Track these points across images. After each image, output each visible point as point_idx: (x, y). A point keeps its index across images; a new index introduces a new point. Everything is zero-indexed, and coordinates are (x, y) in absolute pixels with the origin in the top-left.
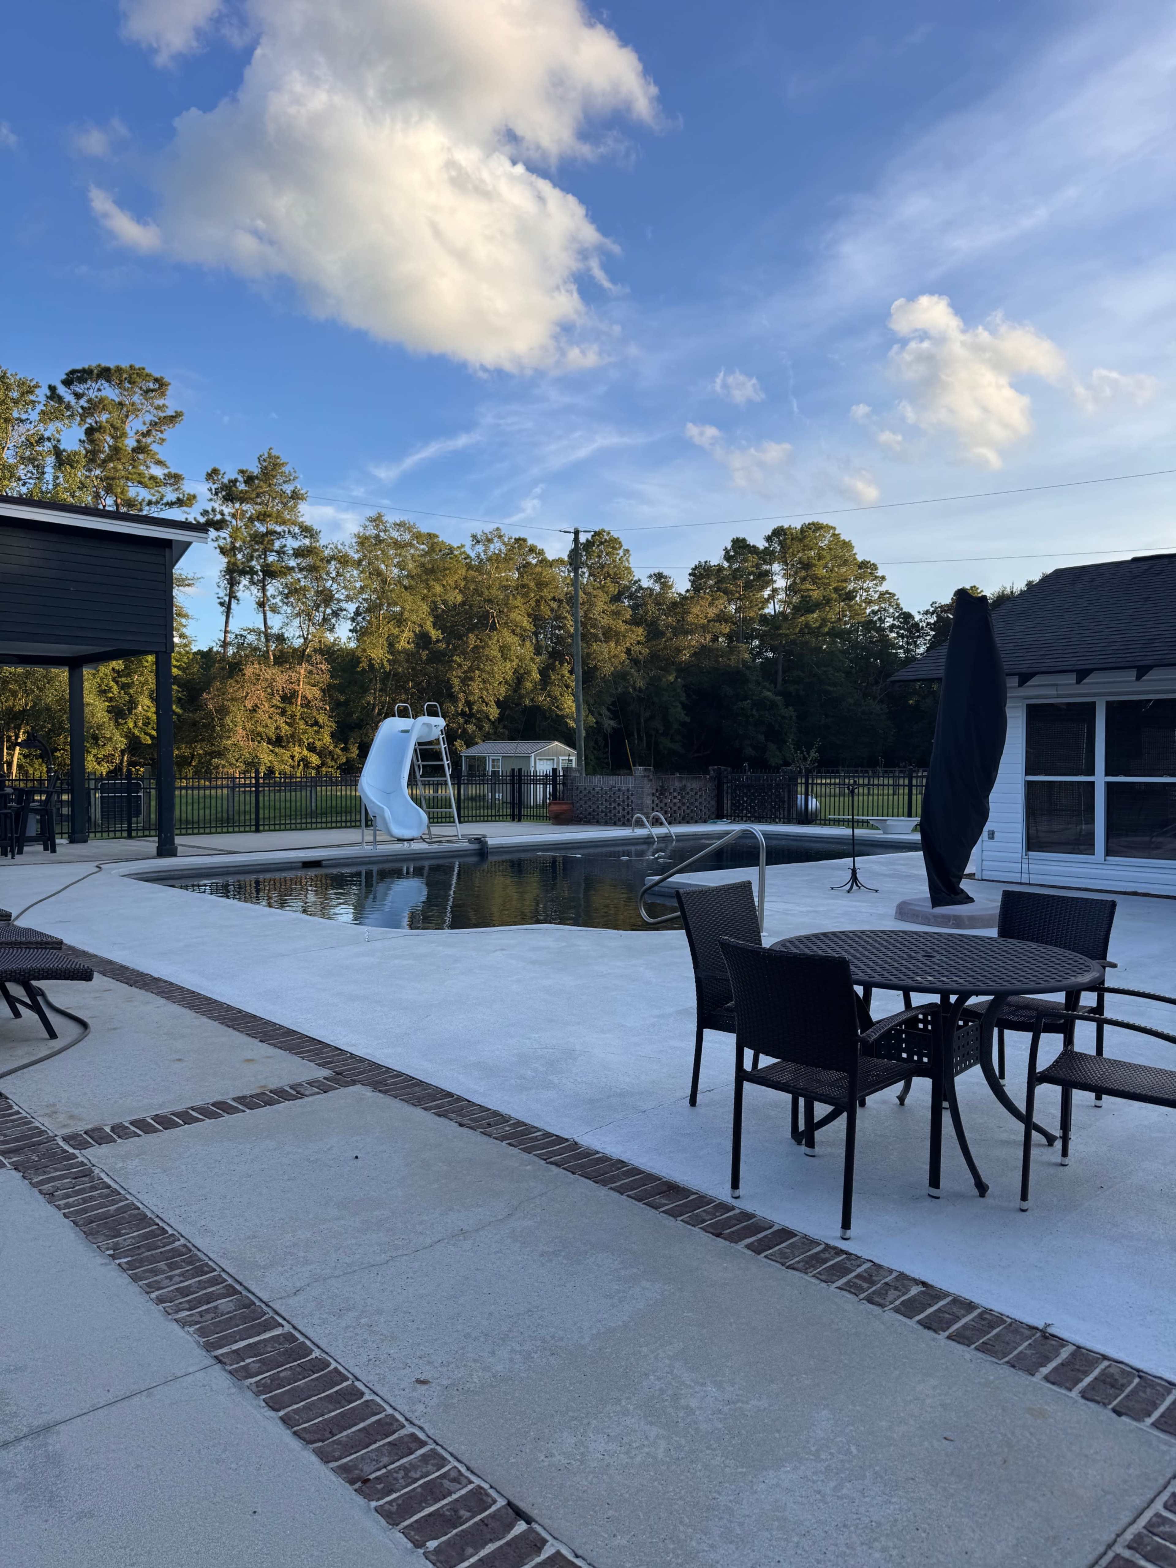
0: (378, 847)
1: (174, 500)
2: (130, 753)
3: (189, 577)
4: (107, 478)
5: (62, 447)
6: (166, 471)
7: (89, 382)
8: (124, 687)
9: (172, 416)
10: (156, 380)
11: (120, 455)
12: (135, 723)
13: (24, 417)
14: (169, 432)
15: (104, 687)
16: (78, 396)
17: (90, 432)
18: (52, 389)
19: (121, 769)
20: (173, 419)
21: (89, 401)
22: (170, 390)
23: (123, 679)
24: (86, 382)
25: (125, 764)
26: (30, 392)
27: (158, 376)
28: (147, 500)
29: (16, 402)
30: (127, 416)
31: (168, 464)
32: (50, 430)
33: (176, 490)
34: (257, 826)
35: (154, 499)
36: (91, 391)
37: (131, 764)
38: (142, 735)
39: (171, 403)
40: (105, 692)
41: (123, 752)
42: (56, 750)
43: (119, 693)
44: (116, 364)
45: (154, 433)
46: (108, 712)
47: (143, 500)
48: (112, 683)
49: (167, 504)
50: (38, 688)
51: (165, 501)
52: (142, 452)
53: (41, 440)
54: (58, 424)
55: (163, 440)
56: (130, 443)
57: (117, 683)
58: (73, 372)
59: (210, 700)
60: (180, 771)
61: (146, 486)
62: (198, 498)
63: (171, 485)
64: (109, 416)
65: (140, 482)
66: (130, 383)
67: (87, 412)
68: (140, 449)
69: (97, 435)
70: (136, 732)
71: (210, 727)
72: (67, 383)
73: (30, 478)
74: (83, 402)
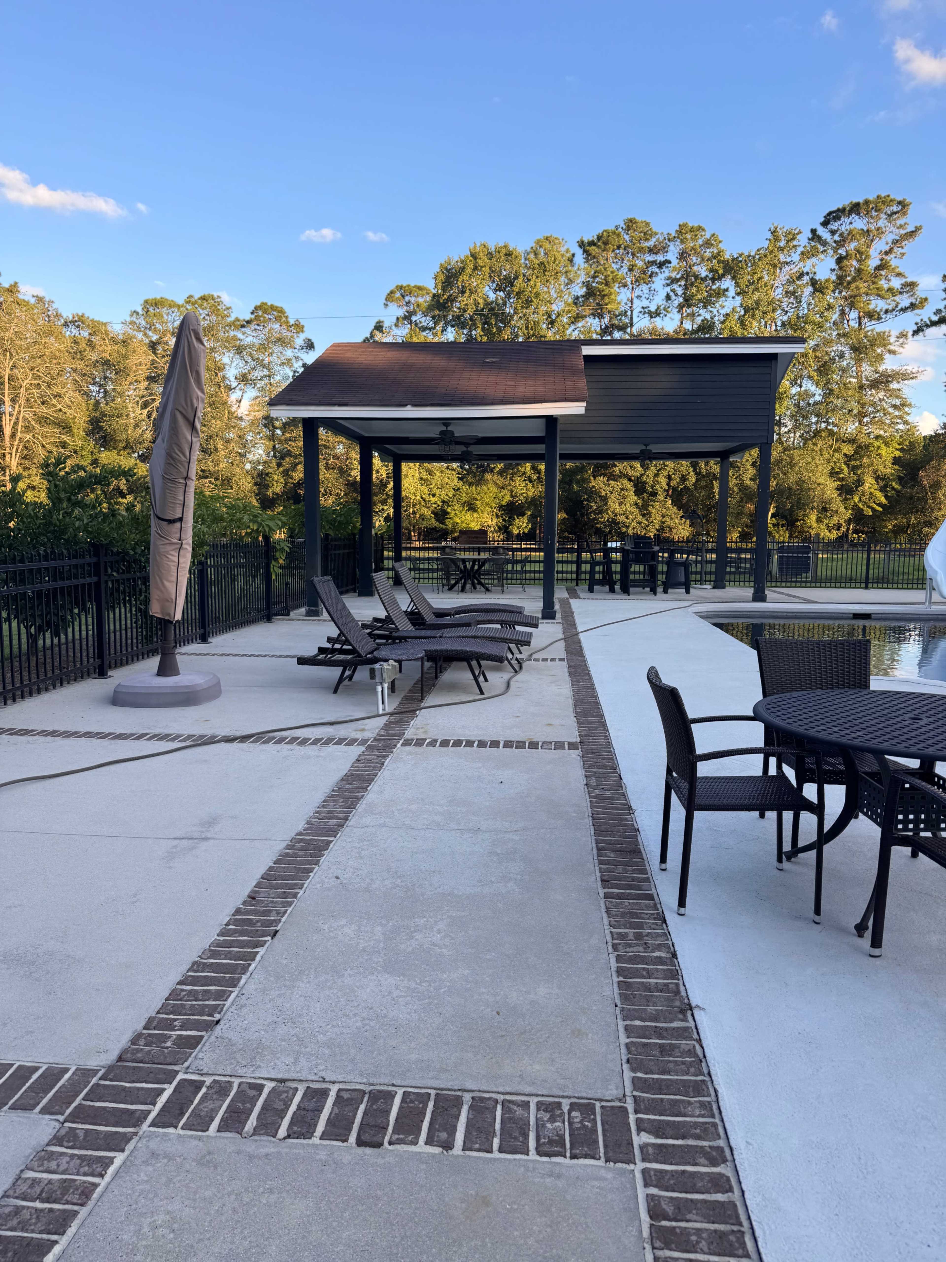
0: (933, 607)
1: (908, 305)
2: (855, 522)
3: (914, 371)
4: (851, 297)
5: (817, 278)
6: (903, 281)
7: (842, 219)
8: (854, 469)
9: (913, 232)
10: (899, 203)
11: (863, 275)
12: (860, 498)
13: (788, 260)
14: (909, 246)
15: (837, 470)
16: (833, 232)
17: (839, 260)
18: (814, 231)
19: (847, 536)
20: (912, 234)
21: (841, 235)
22: (911, 210)
23: (853, 463)
24: (839, 219)
25: (851, 531)
26: (793, 239)
27: (899, 198)
28: (884, 309)
29: (781, 249)
30: (872, 241)
31: (906, 274)
32: (807, 266)
33: (912, 296)
34: (867, 583)
35: (890, 308)
36: (843, 227)
37: (856, 531)
38: (865, 508)
39: (910, 221)
40: (837, 473)
41: (849, 522)
42: (797, 520)
43: (849, 473)
44: (865, 198)
45: (895, 249)
46: (837, 489)
47: (881, 310)
48: (844, 466)
49: (902, 309)
50: (783, 472)
51: (899, 307)
52: (883, 269)
53: (801, 275)
54: (814, 260)
55: (903, 254)
56: (873, 262)
57: (848, 466)
58: (830, 213)
59: (925, 478)
60: (896, 538)
61: (883, 298)
62: (929, 300)
63: (907, 292)
64: (856, 244)
65: (879, 295)
66: (876, 211)
67: (840, 244)
68: (882, 266)
69: (845, 262)
70: (860, 505)
71: (924, 500)
72: (825, 224)
73: (791, 308)
74: (836, 237)
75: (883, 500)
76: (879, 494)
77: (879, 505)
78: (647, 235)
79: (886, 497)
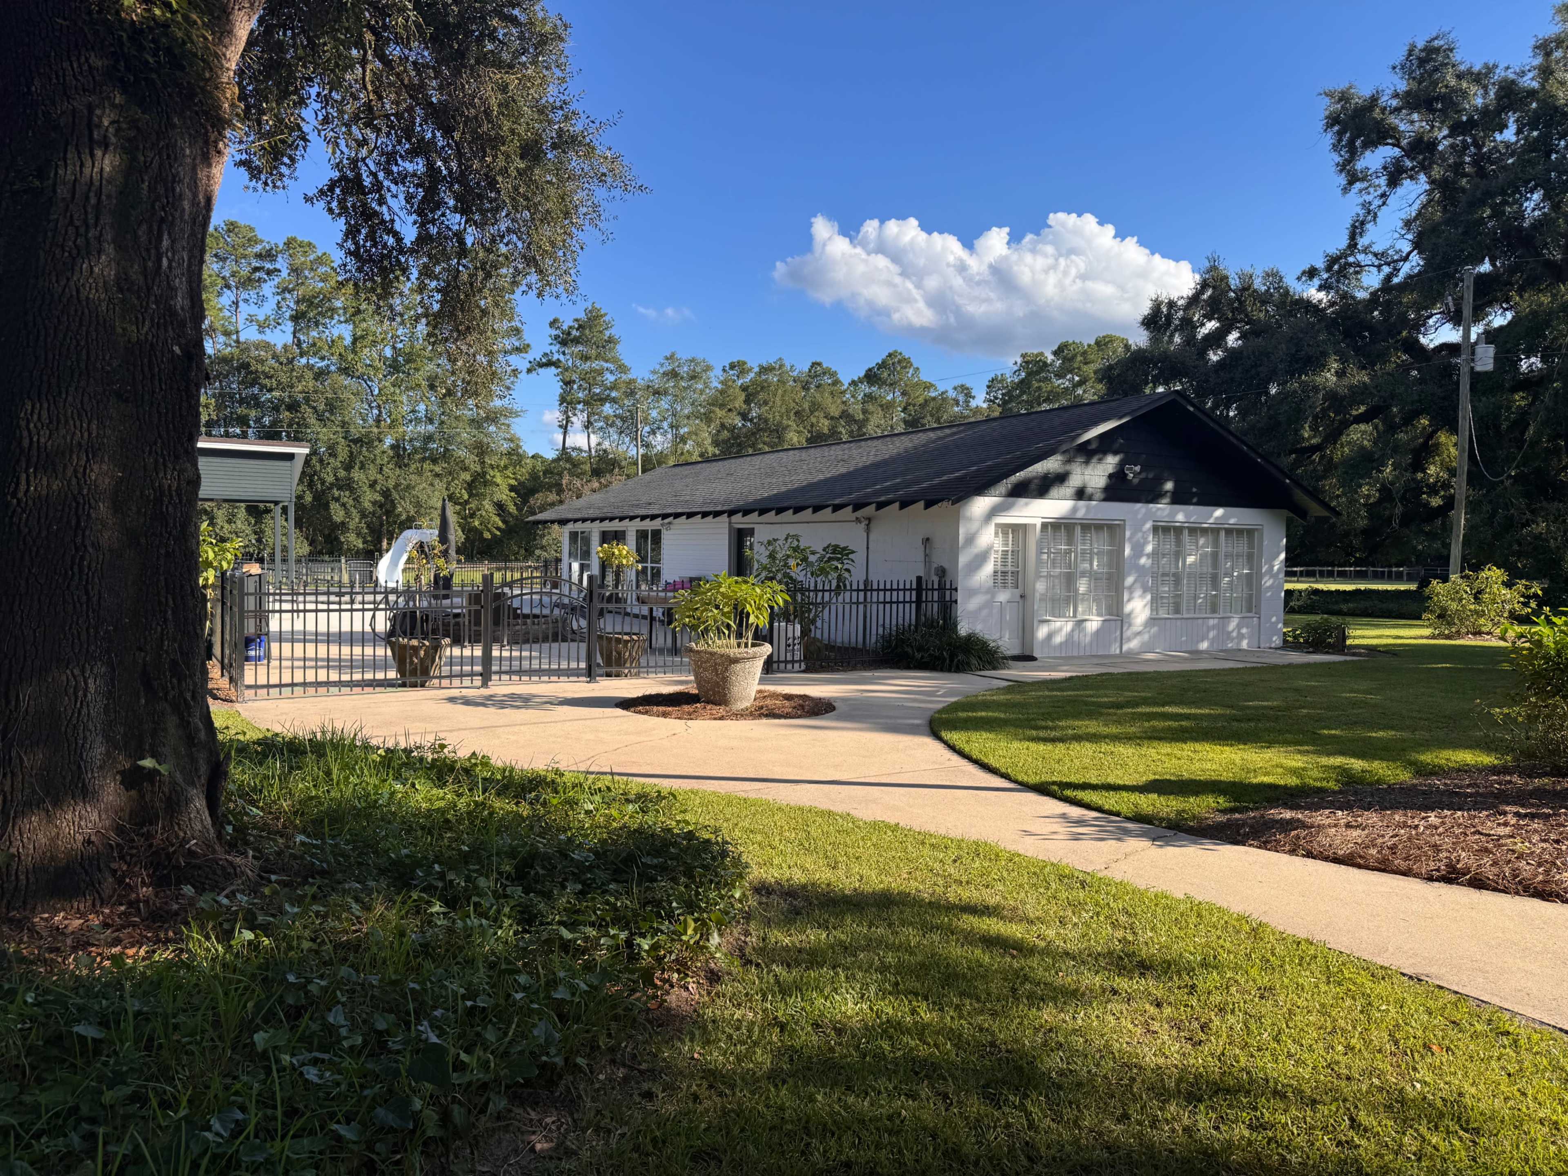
75: (500, 524)
76: (497, 519)
77: (498, 529)
78: (253, 241)
79: (504, 522)
